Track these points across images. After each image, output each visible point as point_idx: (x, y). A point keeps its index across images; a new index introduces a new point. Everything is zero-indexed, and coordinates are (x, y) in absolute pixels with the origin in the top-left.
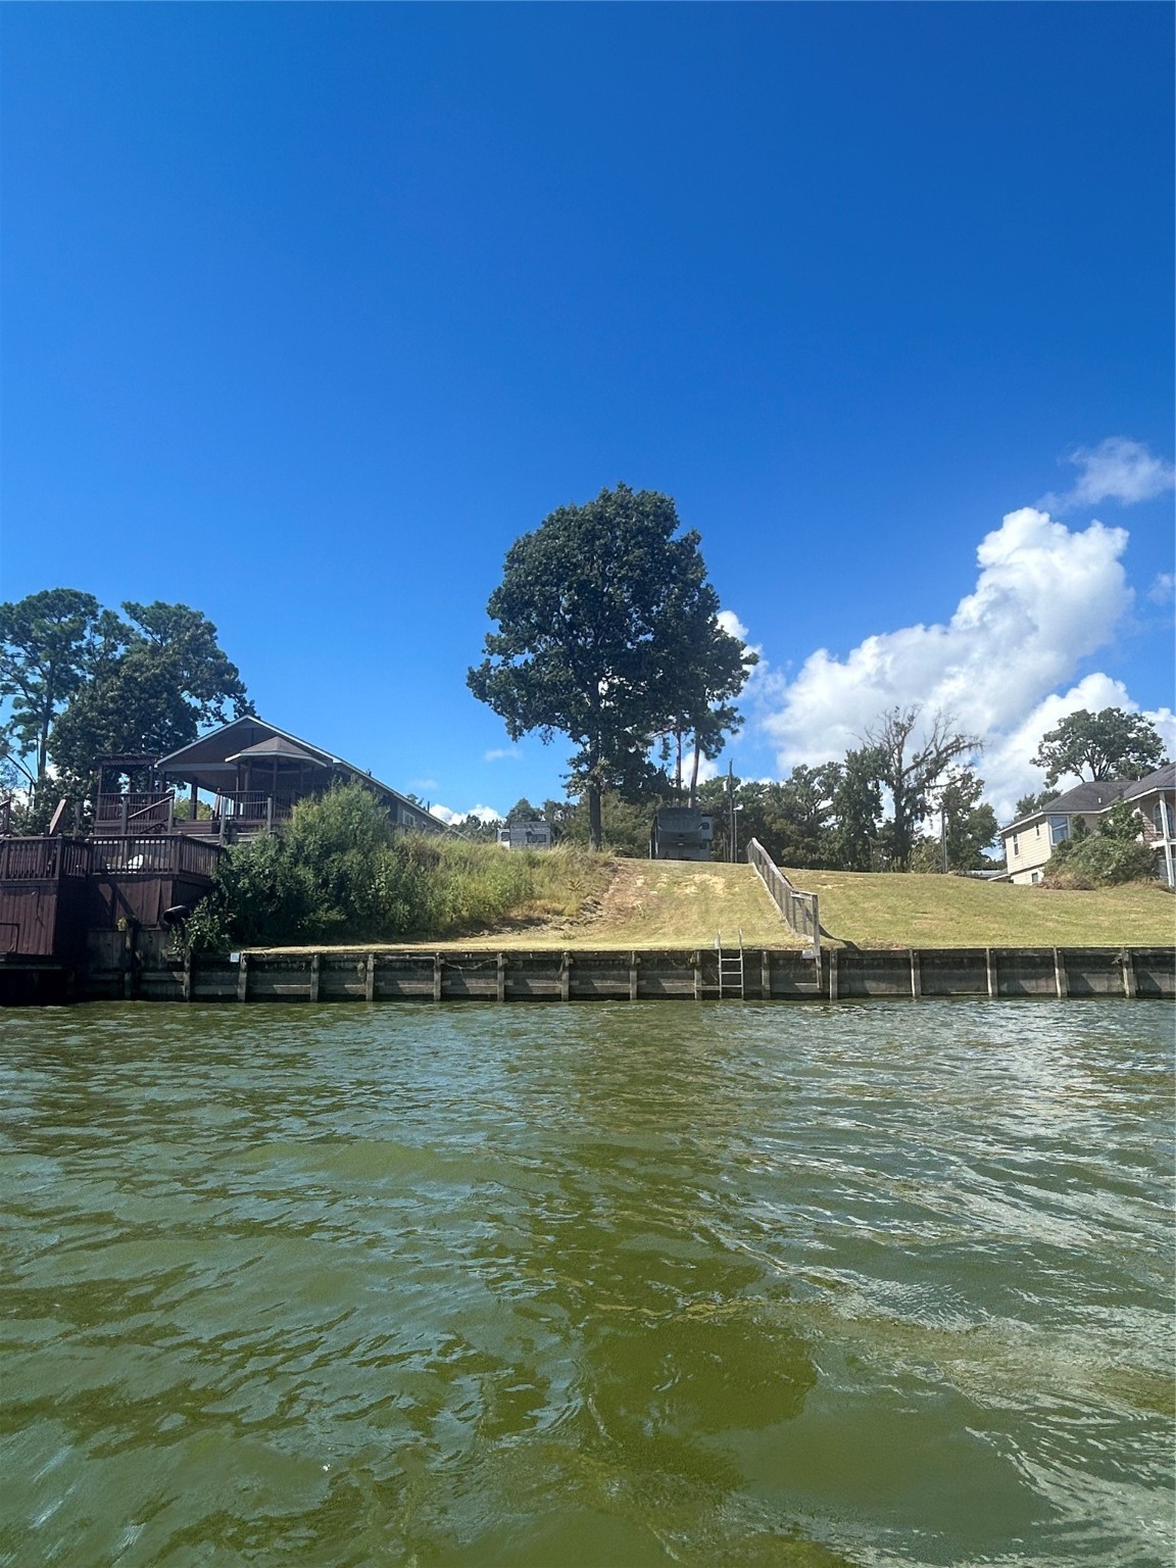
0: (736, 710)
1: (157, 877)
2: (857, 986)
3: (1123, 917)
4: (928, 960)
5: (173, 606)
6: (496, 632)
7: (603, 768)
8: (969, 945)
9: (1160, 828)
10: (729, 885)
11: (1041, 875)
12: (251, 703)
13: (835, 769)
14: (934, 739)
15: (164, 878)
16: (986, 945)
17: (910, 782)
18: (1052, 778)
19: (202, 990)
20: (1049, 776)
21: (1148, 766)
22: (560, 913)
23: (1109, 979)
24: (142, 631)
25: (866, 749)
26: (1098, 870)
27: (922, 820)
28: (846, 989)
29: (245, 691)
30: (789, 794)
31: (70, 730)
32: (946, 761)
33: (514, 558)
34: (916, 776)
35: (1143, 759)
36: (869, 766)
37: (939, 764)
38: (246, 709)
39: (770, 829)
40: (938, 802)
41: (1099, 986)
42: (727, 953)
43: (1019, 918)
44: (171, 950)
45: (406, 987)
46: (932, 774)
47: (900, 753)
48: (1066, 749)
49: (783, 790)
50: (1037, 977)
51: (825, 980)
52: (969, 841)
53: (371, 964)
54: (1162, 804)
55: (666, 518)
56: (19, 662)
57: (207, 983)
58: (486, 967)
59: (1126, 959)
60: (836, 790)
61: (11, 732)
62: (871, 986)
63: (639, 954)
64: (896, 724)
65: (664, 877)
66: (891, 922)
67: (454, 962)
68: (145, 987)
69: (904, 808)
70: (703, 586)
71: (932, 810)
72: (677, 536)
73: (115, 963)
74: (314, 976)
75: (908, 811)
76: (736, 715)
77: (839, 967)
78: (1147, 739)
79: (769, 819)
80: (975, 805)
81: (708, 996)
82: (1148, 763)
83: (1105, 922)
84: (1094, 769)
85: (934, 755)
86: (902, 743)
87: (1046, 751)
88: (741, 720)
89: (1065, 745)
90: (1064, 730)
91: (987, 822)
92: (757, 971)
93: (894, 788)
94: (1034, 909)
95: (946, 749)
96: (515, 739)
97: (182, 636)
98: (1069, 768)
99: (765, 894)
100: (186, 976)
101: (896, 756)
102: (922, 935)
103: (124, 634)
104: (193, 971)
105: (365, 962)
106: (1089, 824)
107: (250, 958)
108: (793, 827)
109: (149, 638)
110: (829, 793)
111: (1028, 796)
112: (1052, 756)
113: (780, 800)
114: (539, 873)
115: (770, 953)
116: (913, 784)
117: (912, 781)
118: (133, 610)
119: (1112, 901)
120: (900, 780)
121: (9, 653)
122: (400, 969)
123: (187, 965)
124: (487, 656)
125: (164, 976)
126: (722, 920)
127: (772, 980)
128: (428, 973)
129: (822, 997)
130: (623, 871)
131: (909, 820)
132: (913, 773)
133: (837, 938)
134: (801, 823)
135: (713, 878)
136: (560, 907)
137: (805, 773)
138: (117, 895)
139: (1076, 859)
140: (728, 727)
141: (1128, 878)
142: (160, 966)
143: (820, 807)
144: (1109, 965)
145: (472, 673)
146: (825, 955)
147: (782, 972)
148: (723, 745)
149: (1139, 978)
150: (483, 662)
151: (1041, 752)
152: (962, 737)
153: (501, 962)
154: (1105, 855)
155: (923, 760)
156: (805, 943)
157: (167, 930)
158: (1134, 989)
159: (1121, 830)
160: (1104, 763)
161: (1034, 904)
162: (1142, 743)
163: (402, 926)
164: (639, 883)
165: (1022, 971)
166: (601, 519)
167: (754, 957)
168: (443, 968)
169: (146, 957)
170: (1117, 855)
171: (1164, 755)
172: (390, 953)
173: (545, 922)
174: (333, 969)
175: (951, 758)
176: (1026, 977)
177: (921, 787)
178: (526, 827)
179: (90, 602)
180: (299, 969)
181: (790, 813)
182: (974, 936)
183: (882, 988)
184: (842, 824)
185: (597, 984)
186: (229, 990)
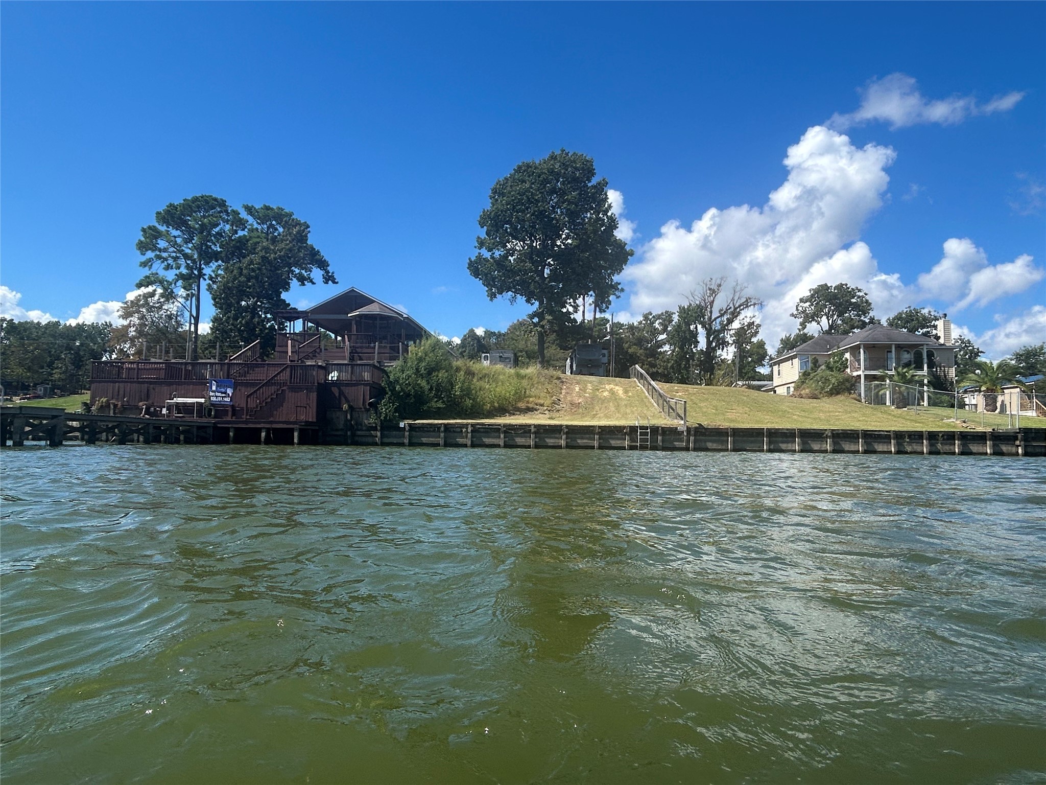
0: (619, 284)
1: (362, 384)
2: (703, 445)
3: (832, 414)
4: (736, 432)
5: (275, 208)
6: (483, 235)
7: (548, 321)
8: (756, 426)
9: (859, 364)
10: (626, 392)
11: (792, 389)
12: (333, 273)
13: (669, 315)
14: (733, 300)
15: (366, 385)
16: (765, 426)
17: (716, 326)
18: (803, 325)
19: (386, 440)
20: (801, 324)
21: (862, 320)
22: (542, 405)
23: (821, 444)
24: (255, 223)
25: (690, 304)
26: (823, 388)
27: (723, 349)
28: (697, 446)
29: (328, 265)
30: (640, 330)
31: (229, 288)
32: (739, 313)
33: (498, 192)
34: (720, 322)
35: (859, 316)
36: (692, 316)
37: (735, 315)
38: (330, 276)
39: (627, 352)
40: (732, 339)
41: (816, 447)
42: (642, 428)
43: (780, 413)
44: (372, 420)
45: (487, 441)
46: (730, 321)
47: (711, 308)
48: (813, 307)
49: (636, 327)
50: (787, 442)
51: (688, 441)
52: (749, 363)
53: (470, 429)
54: (862, 351)
55: (589, 172)
56: (179, 240)
57: (388, 437)
58: (525, 432)
59: (829, 434)
60: (669, 329)
61: (175, 284)
62: (709, 445)
63: (600, 427)
64: (710, 289)
65: (589, 386)
66: (715, 414)
67: (509, 429)
68: (356, 438)
69: (712, 341)
70: (609, 214)
71: (729, 344)
72: (594, 181)
73: (341, 426)
74: (442, 435)
75: (714, 344)
76: (620, 287)
77: (695, 435)
78: (862, 303)
79: (627, 345)
80: (754, 340)
81: (632, 448)
82: (862, 318)
83: (822, 415)
84: (829, 320)
85: (732, 309)
86: (713, 302)
87: (800, 309)
88: (622, 290)
89: (812, 305)
90: (812, 296)
91: (761, 351)
92: (656, 437)
93: (706, 329)
94: (788, 409)
95: (740, 306)
96: (491, 300)
97: (291, 231)
98: (813, 320)
99: (646, 397)
100: (379, 434)
101: (709, 310)
102: (732, 421)
103: (241, 223)
104: (381, 430)
105: (467, 428)
106: (820, 362)
107: (410, 425)
108: (641, 351)
109: (259, 227)
110: (665, 330)
111: (788, 335)
112: (804, 312)
113: (634, 334)
114: (525, 382)
115: (663, 428)
116: (718, 327)
117: (718, 325)
118: (249, 210)
119: (827, 406)
120: (710, 325)
121: (172, 235)
122: (483, 432)
123: (379, 428)
124: (479, 251)
125: (367, 433)
126: (628, 411)
127: (663, 441)
128: (497, 434)
129: (687, 449)
130: (567, 383)
131: (714, 350)
132: (718, 320)
133: (693, 421)
134: (646, 349)
135: (614, 387)
136: (542, 402)
137: (651, 317)
138: (341, 393)
139: (812, 381)
140: (615, 294)
141: (838, 393)
142: (364, 428)
143: (659, 339)
144: (821, 437)
145: (471, 261)
146: (689, 430)
147: (667, 437)
148: (610, 304)
149: (834, 443)
150: (477, 254)
151: (797, 309)
152: (750, 298)
153: (533, 430)
154: (827, 380)
155: (725, 312)
156: (679, 424)
157: (368, 410)
158: (832, 448)
159: (837, 367)
160: (835, 317)
161: (788, 407)
162: (859, 306)
163: (467, 411)
164: (577, 389)
165: (781, 439)
166: (552, 172)
167: (655, 430)
168: (505, 432)
169: (356, 424)
170: (833, 380)
171: (872, 314)
172: (478, 424)
173: (536, 410)
174: (450, 431)
175: (742, 312)
176: (782, 442)
177: (724, 328)
178: (499, 353)
179: (222, 204)
180: (434, 431)
181: (640, 342)
182: (757, 422)
183: (715, 446)
184: (673, 351)
185: (579, 441)
186: (400, 441)
